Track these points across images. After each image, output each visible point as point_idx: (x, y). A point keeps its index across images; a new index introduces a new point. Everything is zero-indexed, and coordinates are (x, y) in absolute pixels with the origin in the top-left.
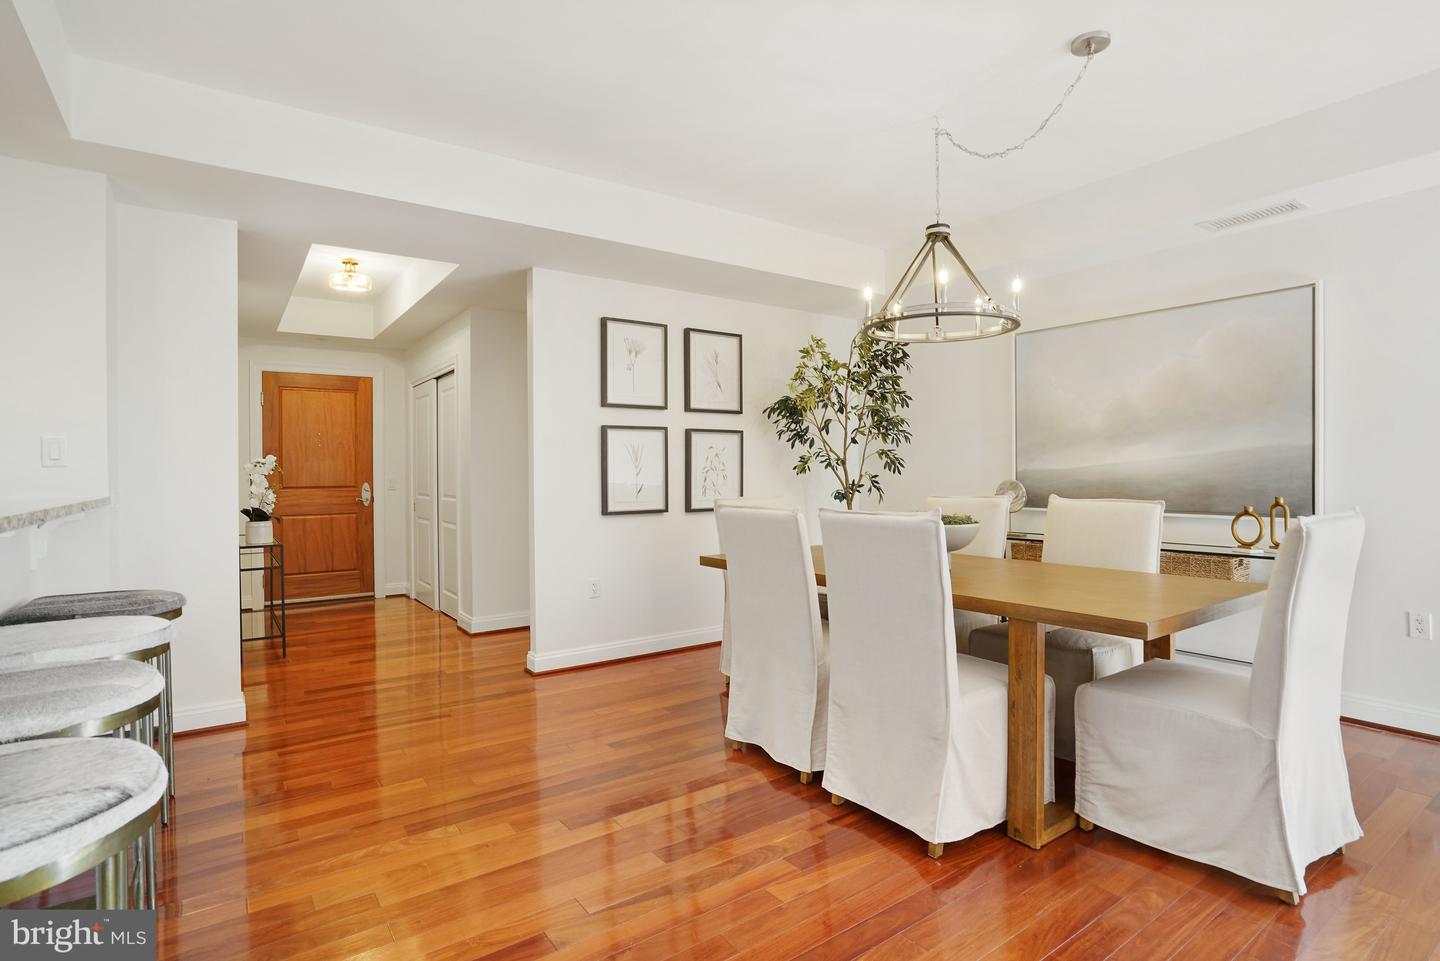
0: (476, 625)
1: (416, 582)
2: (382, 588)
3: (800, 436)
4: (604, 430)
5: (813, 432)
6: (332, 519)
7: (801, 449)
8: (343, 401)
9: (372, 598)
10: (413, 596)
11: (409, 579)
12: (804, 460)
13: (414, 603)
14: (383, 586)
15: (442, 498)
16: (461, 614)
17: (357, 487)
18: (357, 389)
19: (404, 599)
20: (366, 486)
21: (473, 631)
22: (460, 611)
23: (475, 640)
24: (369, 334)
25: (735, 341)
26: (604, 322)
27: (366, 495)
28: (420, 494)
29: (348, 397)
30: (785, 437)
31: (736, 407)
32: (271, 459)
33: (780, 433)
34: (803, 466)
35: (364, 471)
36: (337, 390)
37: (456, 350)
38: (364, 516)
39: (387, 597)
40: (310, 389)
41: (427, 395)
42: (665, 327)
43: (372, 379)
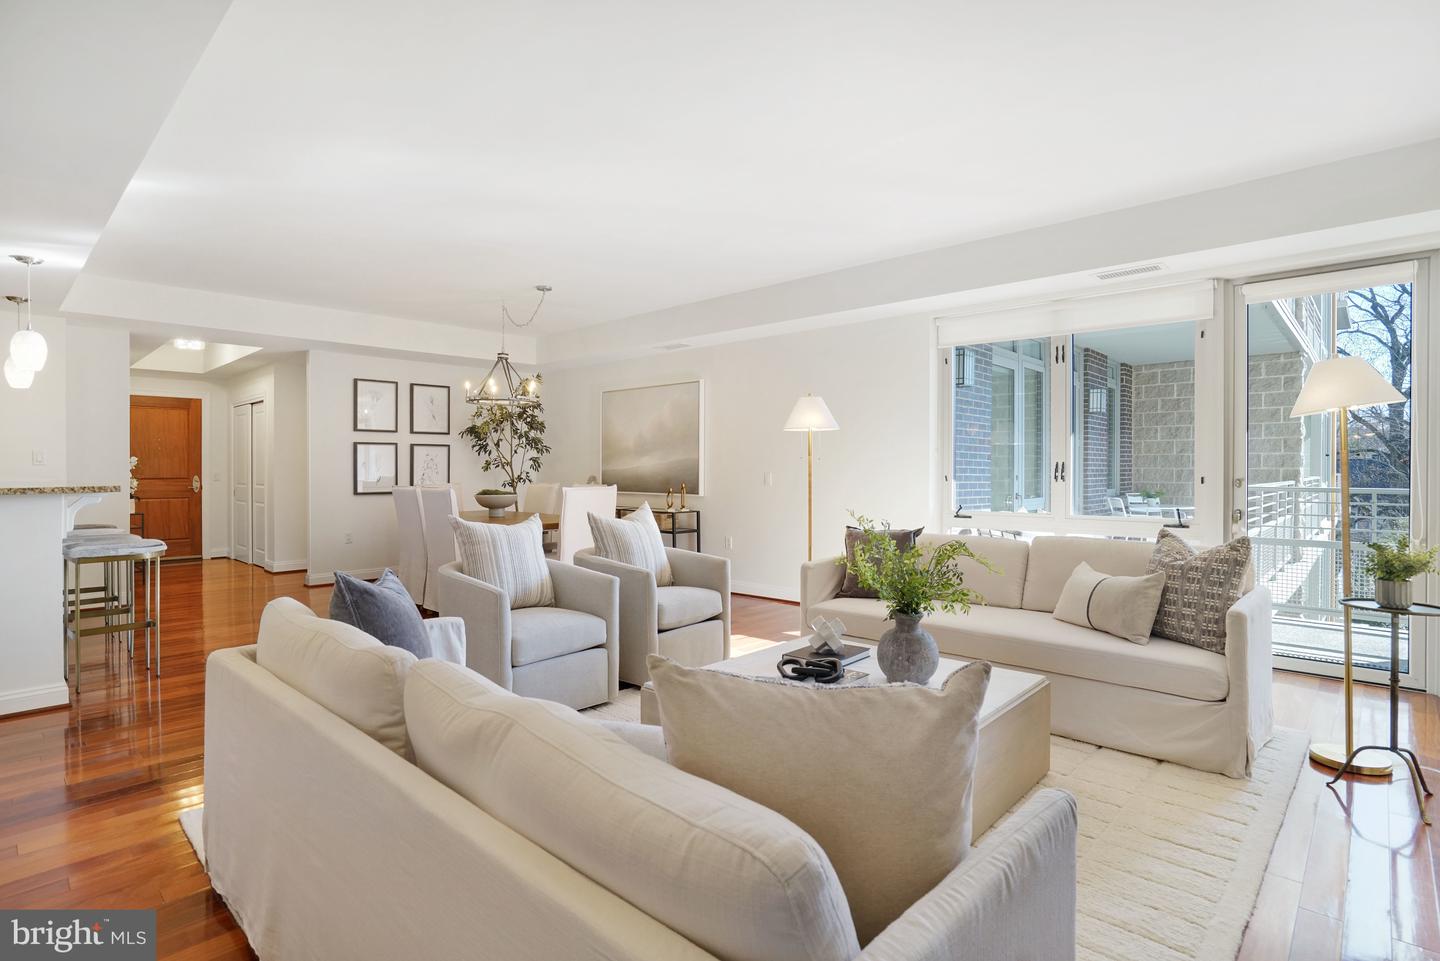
0: (278, 566)
1: (235, 547)
2: (207, 553)
3: (484, 448)
4: (355, 445)
5: (491, 446)
6: (169, 502)
7: (484, 457)
8: (177, 415)
9: (201, 559)
10: (233, 557)
11: (229, 545)
12: (488, 464)
13: (233, 562)
14: (209, 550)
15: (255, 486)
16: (267, 563)
17: (189, 479)
18: (190, 409)
19: (225, 560)
20: (196, 478)
21: (275, 571)
22: (266, 560)
23: (276, 578)
24: (200, 371)
25: (446, 390)
26: (356, 381)
27: (196, 485)
28: (239, 484)
29: (183, 414)
30: (477, 448)
31: (446, 431)
32: (135, 459)
33: (474, 446)
34: (487, 467)
35: (196, 468)
36: (173, 408)
37: (264, 387)
38: (195, 500)
39: (212, 559)
40: (153, 407)
41: (243, 414)
42: (397, 383)
43: (201, 400)
